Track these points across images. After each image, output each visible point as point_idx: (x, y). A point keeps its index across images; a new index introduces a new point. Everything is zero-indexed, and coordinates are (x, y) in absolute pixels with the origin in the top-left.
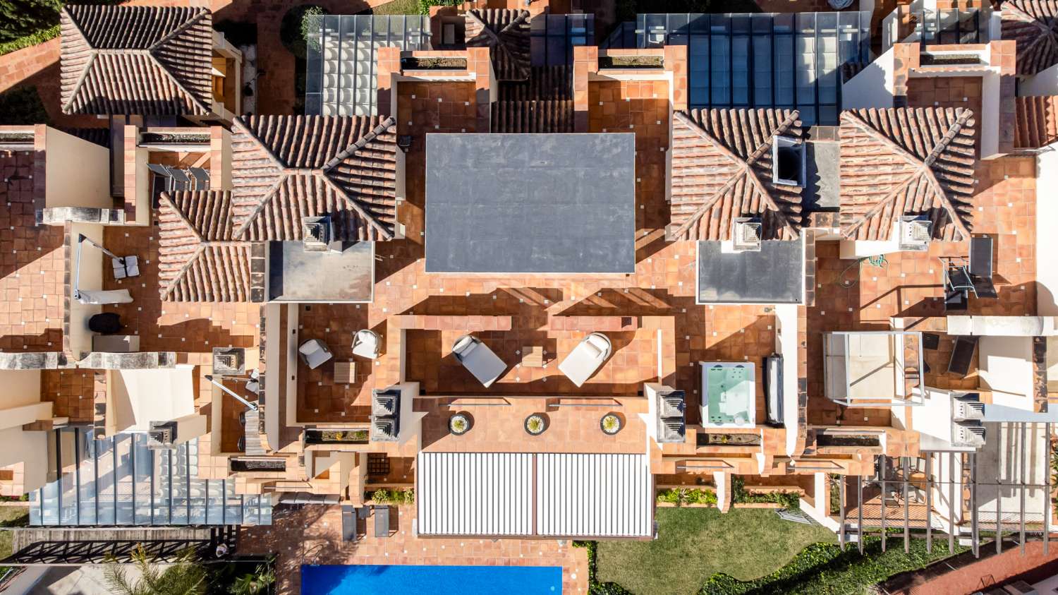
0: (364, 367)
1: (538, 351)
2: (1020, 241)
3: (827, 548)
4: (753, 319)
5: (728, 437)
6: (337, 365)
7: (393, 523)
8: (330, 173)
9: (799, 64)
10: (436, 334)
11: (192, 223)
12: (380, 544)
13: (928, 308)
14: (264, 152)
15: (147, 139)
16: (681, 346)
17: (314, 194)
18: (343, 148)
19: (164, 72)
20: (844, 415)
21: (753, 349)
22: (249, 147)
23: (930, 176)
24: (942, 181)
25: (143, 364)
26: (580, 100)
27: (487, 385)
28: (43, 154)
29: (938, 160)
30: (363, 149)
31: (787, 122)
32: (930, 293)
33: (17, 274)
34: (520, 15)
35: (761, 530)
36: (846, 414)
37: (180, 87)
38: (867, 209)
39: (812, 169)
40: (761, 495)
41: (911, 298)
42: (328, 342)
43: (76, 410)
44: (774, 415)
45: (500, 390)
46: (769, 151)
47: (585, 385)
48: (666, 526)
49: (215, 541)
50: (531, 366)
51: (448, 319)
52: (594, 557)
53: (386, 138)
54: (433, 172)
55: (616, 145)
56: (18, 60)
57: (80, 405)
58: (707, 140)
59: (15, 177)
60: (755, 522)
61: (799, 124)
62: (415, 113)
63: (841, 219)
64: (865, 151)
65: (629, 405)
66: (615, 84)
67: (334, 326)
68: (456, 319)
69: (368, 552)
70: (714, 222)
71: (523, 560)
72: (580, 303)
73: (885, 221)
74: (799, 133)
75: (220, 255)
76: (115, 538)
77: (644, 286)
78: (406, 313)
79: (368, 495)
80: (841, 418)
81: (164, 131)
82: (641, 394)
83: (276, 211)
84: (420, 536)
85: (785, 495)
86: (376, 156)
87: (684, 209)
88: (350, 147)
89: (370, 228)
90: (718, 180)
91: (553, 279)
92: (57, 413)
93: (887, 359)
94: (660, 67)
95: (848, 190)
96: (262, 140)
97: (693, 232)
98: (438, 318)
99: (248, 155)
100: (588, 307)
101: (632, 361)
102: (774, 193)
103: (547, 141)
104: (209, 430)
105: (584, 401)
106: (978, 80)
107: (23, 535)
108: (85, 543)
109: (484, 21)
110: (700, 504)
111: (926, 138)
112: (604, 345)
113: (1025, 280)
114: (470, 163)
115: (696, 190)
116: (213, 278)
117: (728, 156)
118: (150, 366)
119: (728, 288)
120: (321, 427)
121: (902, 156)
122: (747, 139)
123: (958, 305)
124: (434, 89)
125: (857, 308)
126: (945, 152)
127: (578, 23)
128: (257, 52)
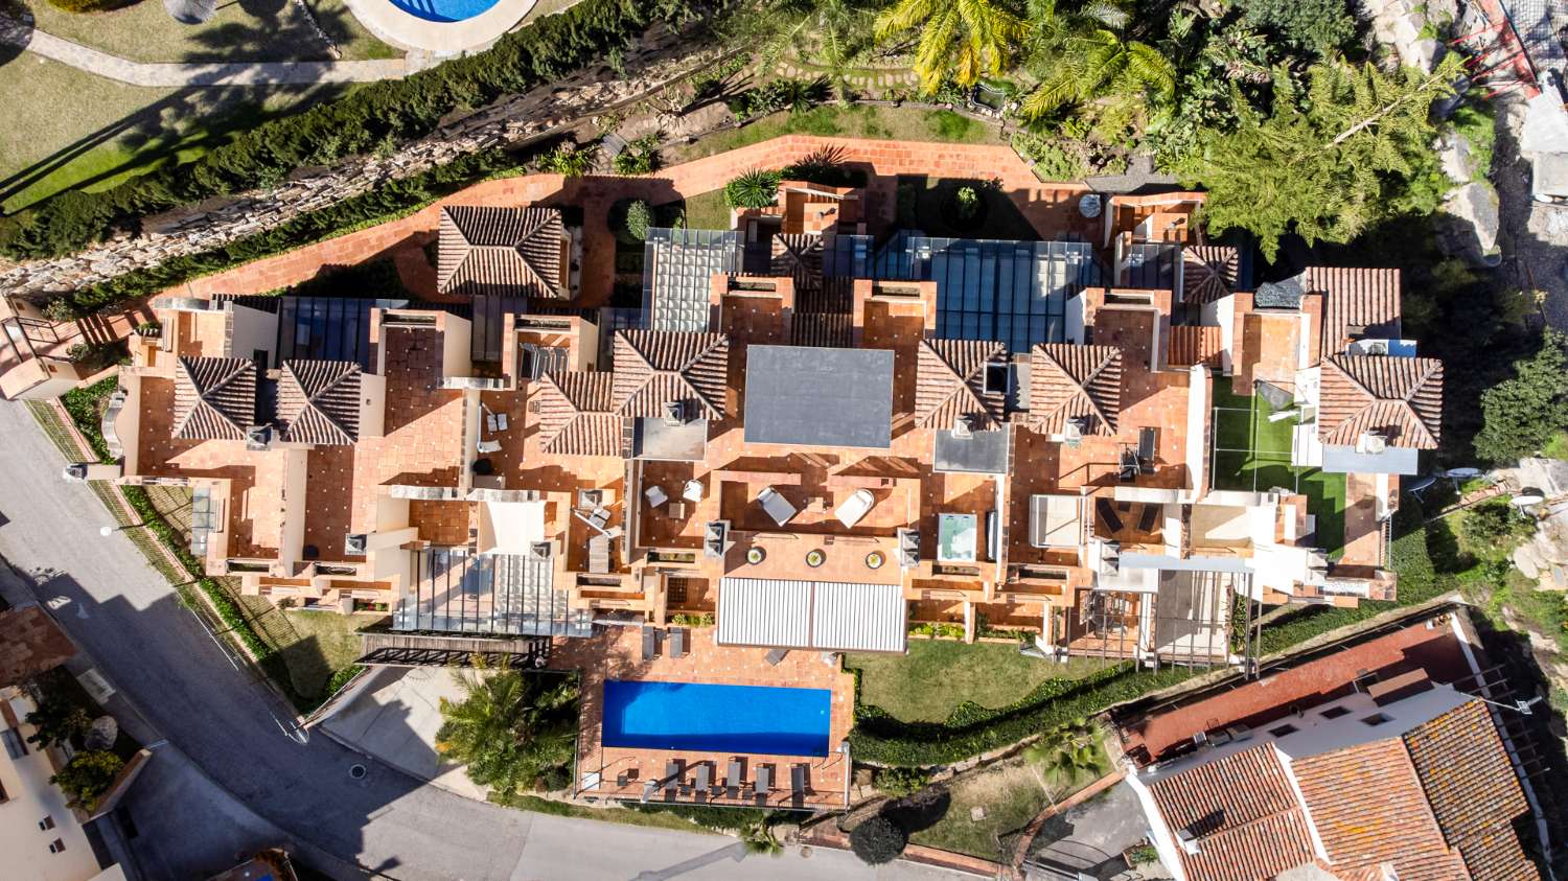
0: (691, 507)
1: (820, 501)
2: (1177, 433)
3: (1062, 683)
4: (980, 483)
5: (956, 568)
6: (672, 506)
7: (686, 646)
8: (685, 374)
9: (1034, 283)
10: (744, 485)
11: (568, 396)
12: (675, 664)
13: (1109, 480)
14: (638, 357)
15: (519, 323)
16: (925, 500)
17: (672, 387)
18: (693, 356)
19: (523, 263)
20: (1043, 556)
21: (978, 505)
22: (627, 352)
23: (1084, 394)
24: (1091, 396)
25: (516, 499)
26: (858, 318)
27: (781, 524)
28: (442, 333)
29: (1091, 383)
30: (706, 357)
31: (996, 351)
32: (1111, 469)
33: (412, 425)
34: (815, 240)
35: (1006, 666)
36: (1045, 556)
37: (535, 275)
38: (1046, 413)
39: (1015, 381)
40: (1003, 632)
41: (1097, 473)
42: (665, 488)
43: (436, 535)
44: (990, 555)
45: (790, 529)
46: (981, 372)
47: (854, 528)
48: (922, 658)
49: (532, 655)
50: (814, 511)
51: (755, 475)
52: (859, 682)
53: (721, 349)
54: (751, 372)
55: (881, 359)
56: (379, 233)
57: (440, 531)
58: (940, 362)
59: (414, 348)
60: (1001, 659)
61: (1004, 352)
62: (735, 320)
63: (1031, 418)
64: (1047, 373)
65: (885, 544)
66: (885, 305)
67: (669, 476)
68: (762, 475)
69: (662, 670)
70: (943, 417)
71: (798, 683)
72: (852, 467)
73: (1059, 421)
74: (1004, 358)
75: (589, 421)
76: (447, 648)
77: (901, 455)
78: (722, 469)
79: (668, 619)
80: (1042, 559)
81: (533, 318)
82: (895, 535)
83: (644, 398)
84: (719, 644)
85: (1023, 632)
86: (714, 362)
87: (924, 407)
88: (697, 356)
89: (708, 411)
90: (946, 390)
91: (834, 450)
92: (422, 536)
93: (1074, 516)
94: (918, 295)
95: (1034, 399)
96: (637, 348)
97: (929, 423)
98: (748, 474)
99: (626, 358)
100: (858, 470)
101: (890, 511)
102: (983, 400)
103: (832, 354)
104: (562, 552)
105: (852, 538)
106: (1151, 314)
107: (371, 642)
108: (423, 651)
109: (787, 244)
110: (951, 637)
111: (1086, 367)
112: (869, 498)
113: (1178, 462)
114: (777, 367)
115: (931, 395)
116: (581, 437)
117: (953, 375)
118: (521, 501)
119: (955, 461)
120: (658, 550)
121: (1069, 380)
122: (967, 363)
123: (1128, 479)
124: (751, 304)
125: (1057, 478)
126: (1098, 377)
127: (861, 242)
128: (584, 234)
